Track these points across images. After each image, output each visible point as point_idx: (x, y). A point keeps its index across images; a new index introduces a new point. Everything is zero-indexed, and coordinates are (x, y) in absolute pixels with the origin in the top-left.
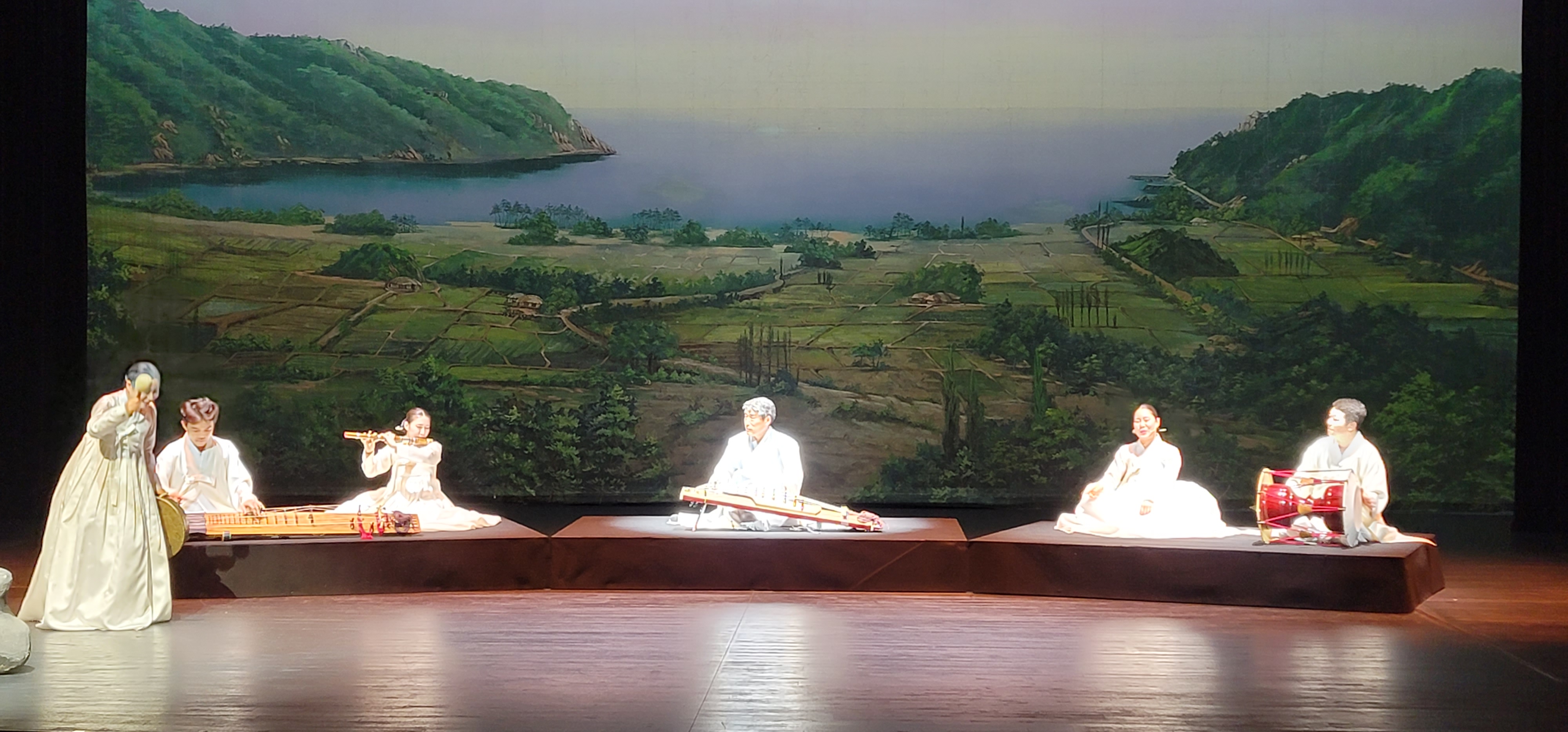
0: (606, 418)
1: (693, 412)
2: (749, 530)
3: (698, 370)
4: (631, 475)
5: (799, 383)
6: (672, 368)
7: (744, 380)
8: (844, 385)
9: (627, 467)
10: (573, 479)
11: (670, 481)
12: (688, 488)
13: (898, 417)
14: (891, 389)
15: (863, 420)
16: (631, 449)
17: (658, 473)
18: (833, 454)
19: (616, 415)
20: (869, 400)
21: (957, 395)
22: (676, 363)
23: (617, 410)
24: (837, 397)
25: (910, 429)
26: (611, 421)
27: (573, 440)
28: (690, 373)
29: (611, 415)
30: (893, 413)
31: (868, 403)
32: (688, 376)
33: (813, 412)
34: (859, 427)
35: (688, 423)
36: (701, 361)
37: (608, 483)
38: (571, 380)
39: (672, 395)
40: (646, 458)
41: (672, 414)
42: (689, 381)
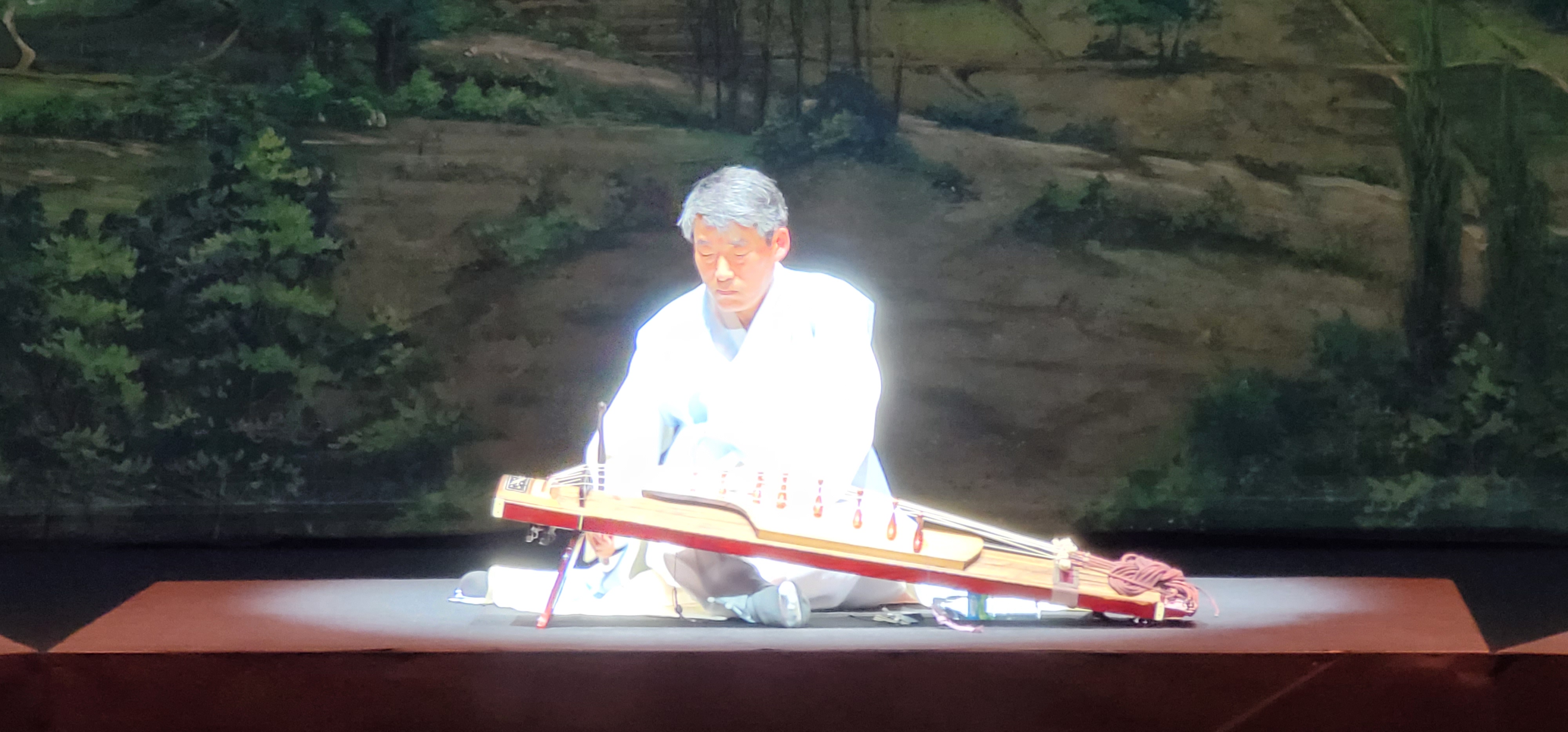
0: (234, 245)
1: (533, 220)
2: (735, 621)
3: (551, 74)
4: (324, 440)
5: (904, 119)
6: (459, 68)
7: (708, 107)
8: (1056, 122)
9: (308, 413)
10: (119, 458)
11: (457, 463)
12: (520, 479)
13: (1248, 232)
14: (1221, 136)
15: (1127, 244)
16: (323, 351)
17: (414, 434)
18: (1020, 364)
19: (267, 235)
20: (1147, 173)
21: (1451, 153)
22: (474, 50)
23: (269, 215)
24: (1034, 165)
25: (1291, 276)
26: (251, 256)
27: (118, 322)
28: (524, 84)
29: (249, 236)
30: (1228, 218)
31: (1141, 184)
32: (515, 96)
33: (951, 218)
34: (1112, 271)
35: (518, 258)
36: (562, 45)
37: (240, 472)
38: (109, 114)
39: (462, 161)
40: (374, 382)
41: (461, 230)
42: (518, 115)
